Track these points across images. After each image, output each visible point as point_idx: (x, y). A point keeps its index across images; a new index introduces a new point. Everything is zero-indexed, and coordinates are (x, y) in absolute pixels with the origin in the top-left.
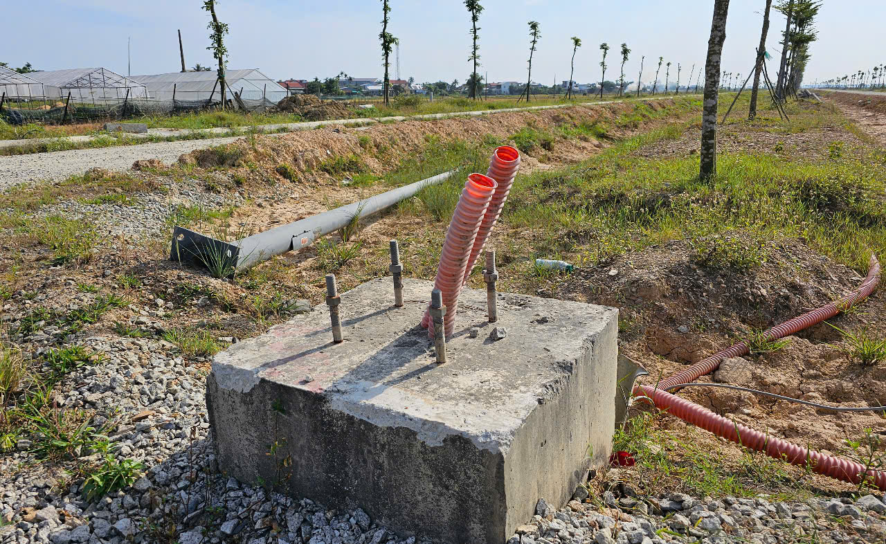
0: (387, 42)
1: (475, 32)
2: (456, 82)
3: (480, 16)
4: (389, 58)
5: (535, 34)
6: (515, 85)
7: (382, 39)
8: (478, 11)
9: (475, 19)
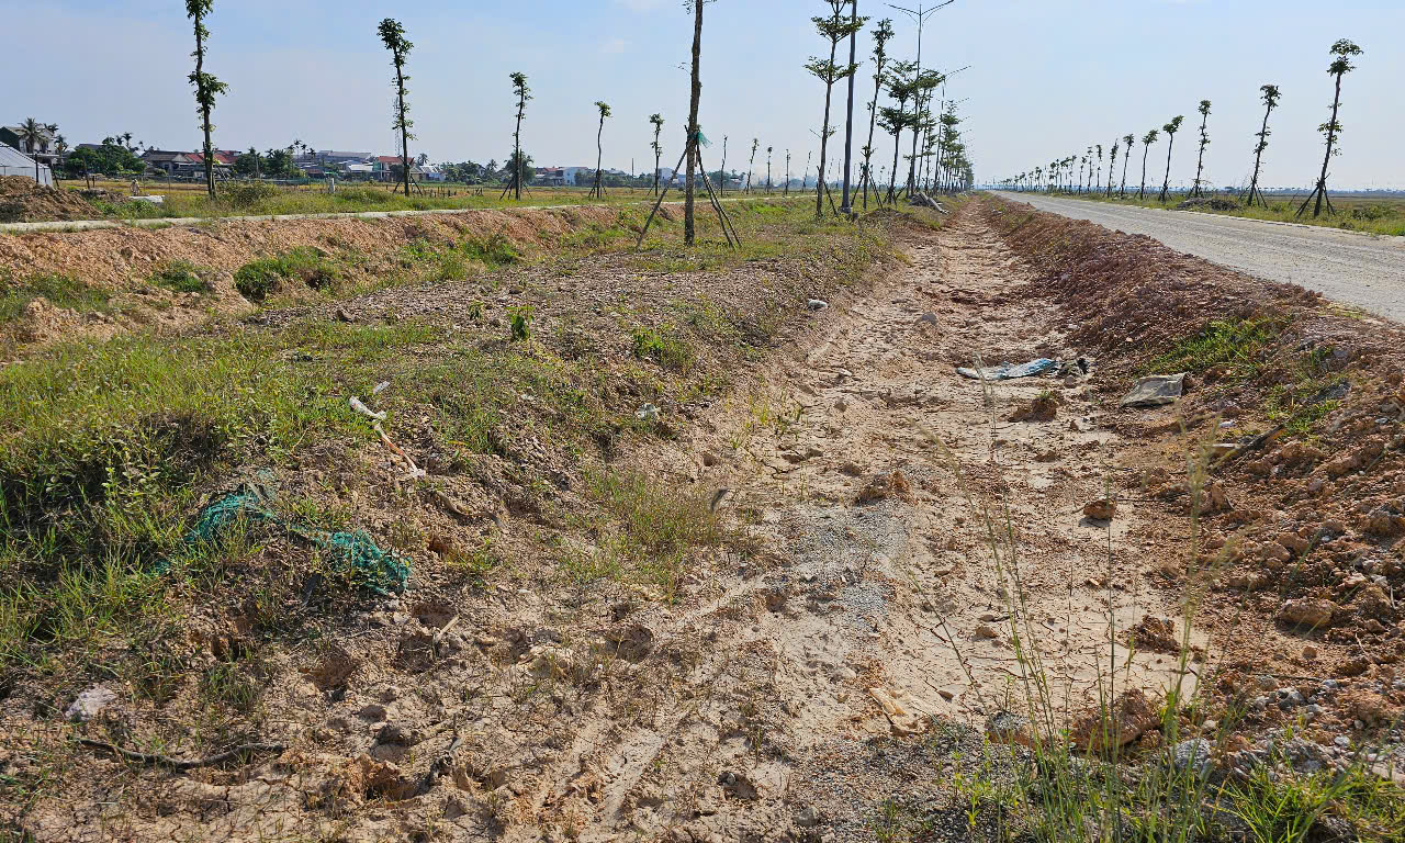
0: (206, 90)
1: (400, 83)
2: (493, 163)
3: (407, 57)
4: (210, 116)
5: (522, 92)
6: (584, 172)
7: (195, 82)
8: (403, 49)
9: (398, 61)
